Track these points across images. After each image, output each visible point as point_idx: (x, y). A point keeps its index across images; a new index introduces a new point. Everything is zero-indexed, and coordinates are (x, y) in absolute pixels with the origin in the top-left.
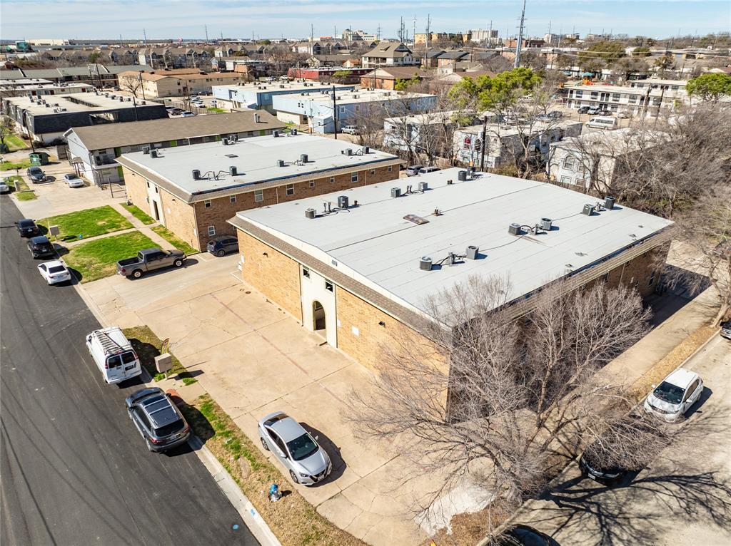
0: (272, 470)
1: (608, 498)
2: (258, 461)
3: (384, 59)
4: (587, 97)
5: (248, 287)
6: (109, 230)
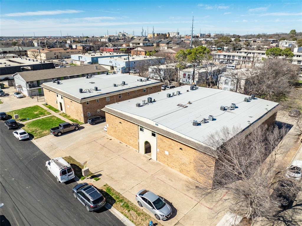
0: (146, 215)
1: (285, 214)
2: (139, 212)
3: (139, 44)
4: (222, 57)
5: (111, 137)
6: (40, 116)
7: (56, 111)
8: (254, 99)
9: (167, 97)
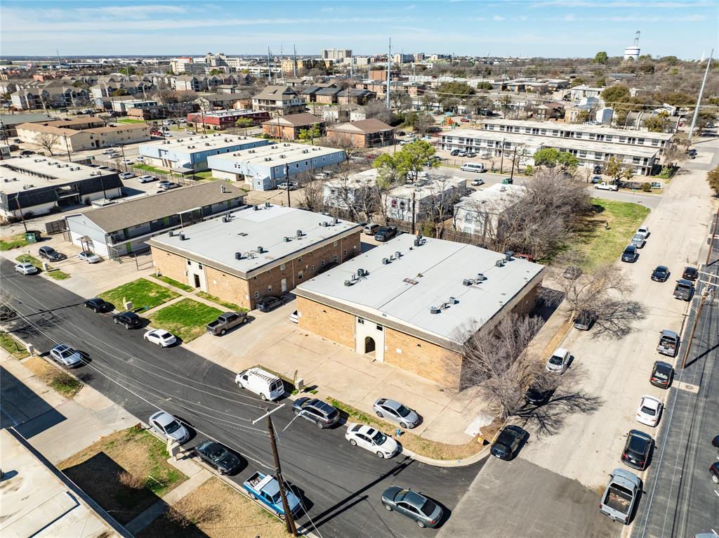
0: (390, 425)
2: (380, 423)
3: (274, 102)
4: (456, 142)
5: (306, 332)
6: (165, 300)
7: (186, 288)
8: (511, 260)
9: (383, 263)
